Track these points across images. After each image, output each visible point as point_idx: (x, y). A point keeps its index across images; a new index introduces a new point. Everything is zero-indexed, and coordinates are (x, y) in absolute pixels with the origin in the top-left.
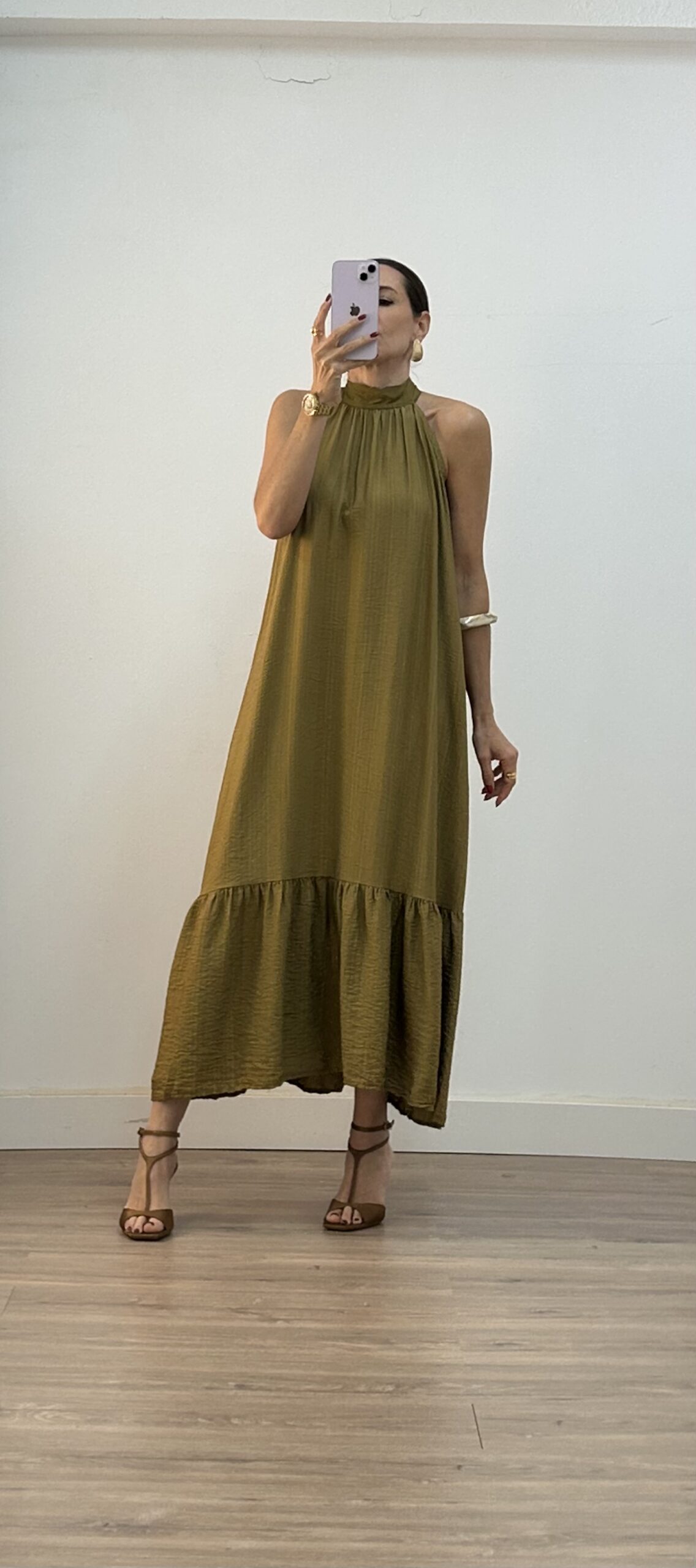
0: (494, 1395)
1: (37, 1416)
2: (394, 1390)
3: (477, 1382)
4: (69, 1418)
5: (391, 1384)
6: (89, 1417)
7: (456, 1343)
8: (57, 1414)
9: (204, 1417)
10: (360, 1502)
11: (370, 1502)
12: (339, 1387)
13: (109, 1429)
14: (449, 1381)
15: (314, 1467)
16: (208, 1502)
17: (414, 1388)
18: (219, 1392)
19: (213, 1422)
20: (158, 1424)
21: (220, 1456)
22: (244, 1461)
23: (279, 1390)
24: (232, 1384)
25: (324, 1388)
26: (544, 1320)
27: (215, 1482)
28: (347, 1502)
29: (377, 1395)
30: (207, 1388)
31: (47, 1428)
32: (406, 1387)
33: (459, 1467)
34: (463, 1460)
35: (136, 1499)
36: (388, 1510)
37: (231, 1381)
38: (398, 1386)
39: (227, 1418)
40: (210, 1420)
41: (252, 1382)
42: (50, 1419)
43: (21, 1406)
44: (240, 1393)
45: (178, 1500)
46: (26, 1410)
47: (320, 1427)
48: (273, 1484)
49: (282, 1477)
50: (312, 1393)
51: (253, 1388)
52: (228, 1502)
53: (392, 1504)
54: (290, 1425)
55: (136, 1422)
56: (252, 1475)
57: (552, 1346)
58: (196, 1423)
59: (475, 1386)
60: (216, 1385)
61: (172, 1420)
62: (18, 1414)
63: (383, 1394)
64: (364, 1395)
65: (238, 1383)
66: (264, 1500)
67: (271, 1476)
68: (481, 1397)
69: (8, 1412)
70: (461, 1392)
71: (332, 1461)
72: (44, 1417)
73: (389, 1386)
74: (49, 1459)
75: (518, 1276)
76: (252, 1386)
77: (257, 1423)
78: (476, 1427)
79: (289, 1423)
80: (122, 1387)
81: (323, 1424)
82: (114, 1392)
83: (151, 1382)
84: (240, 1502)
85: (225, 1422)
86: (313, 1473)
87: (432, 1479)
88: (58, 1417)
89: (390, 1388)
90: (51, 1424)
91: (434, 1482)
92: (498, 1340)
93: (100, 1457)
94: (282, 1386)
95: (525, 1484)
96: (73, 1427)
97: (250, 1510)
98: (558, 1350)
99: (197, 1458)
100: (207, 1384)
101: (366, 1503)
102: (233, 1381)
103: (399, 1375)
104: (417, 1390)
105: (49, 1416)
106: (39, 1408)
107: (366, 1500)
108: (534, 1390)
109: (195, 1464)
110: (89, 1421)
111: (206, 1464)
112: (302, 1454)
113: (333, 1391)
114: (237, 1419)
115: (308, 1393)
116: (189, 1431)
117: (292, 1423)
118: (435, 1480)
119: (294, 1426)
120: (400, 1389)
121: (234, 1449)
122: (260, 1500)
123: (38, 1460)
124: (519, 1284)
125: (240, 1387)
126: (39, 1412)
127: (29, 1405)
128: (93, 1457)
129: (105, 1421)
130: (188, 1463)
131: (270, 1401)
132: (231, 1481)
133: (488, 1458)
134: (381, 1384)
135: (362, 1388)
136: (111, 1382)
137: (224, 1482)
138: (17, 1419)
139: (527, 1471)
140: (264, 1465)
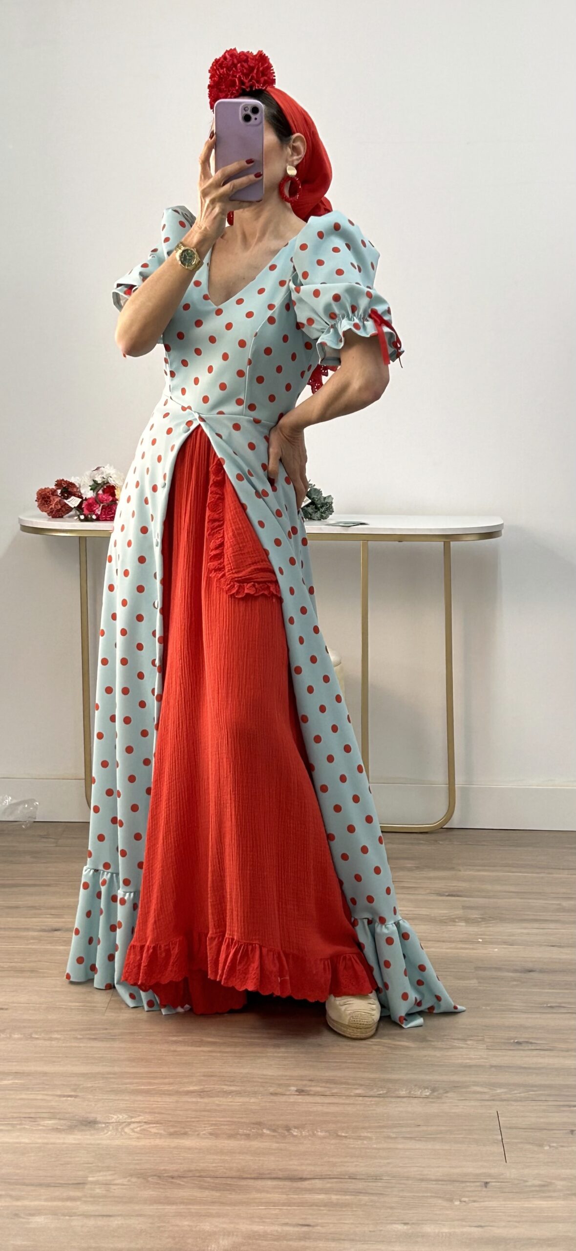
0: (516, 1101)
1: (127, 1130)
2: (431, 1094)
3: (500, 1085)
4: (154, 1130)
5: (426, 1088)
6: (172, 1130)
7: (483, 1040)
8: (146, 1126)
9: (268, 1129)
10: (400, 1227)
11: (409, 1227)
12: (385, 1092)
13: (187, 1142)
14: (476, 1084)
15: (360, 1185)
16: (269, 1229)
17: (447, 1092)
18: (284, 1098)
19: (275, 1134)
20: (231, 1136)
21: (280, 1174)
22: (302, 1179)
23: (333, 1095)
24: (293, 1088)
25: (371, 1093)
26: (555, 1016)
27: (275, 1204)
28: (389, 1227)
29: (416, 1101)
30: (272, 1094)
31: (134, 1143)
32: (441, 1091)
33: (486, 1183)
34: (490, 1175)
35: (206, 1226)
36: (424, 1236)
37: (294, 1086)
38: (434, 1090)
39: (288, 1129)
40: (274, 1131)
41: (310, 1086)
42: (137, 1132)
43: (115, 1118)
44: (300, 1099)
45: (245, 1227)
46: (119, 1123)
47: (366, 1138)
48: (325, 1206)
49: (334, 1198)
50: (361, 1098)
51: (312, 1093)
52: (287, 1229)
53: (429, 1229)
54: (341, 1136)
55: (211, 1134)
56: (308, 1197)
57: (563, 1046)
58: (262, 1135)
59: (499, 1091)
60: (279, 1090)
61: (241, 1131)
62: (111, 1128)
63: (421, 1100)
64: (405, 1100)
65: (299, 1088)
66: (317, 1225)
67: (322, 1197)
68: (504, 1103)
69: (104, 1125)
70: (487, 1097)
71: (377, 1178)
72: (133, 1130)
73: (427, 1090)
74: (134, 1180)
75: (530, 966)
76: (310, 1090)
77: (314, 1134)
78: (500, 1137)
79: (339, 1134)
80: (201, 1093)
81: (369, 1135)
82: (194, 1100)
83: (226, 1088)
84: (296, 1229)
85: (287, 1133)
86: (359, 1192)
87: (463, 1199)
88: (144, 1130)
89: (427, 1093)
90: (138, 1138)
91: (465, 1202)
92: (516, 1038)
93: (180, 1177)
94: (335, 1091)
95: (544, 1204)
96: (158, 1142)
97: (305, 1237)
98: (568, 1050)
99: (260, 1177)
100: (272, 1090)
101: (405, 1227)
102: (294, 1085)
103: (436, 1077)
104: (449, 1095)
105: (139, 1129)
106: (129, 1121)
107: (405, 1224)
108: (549, 1095)
109: (259, 1183)
110: (172, 1135)
111: (270, 1183)
112: (352, 1169)
113: (379, 1096)
114: (296, 1130)
115: (357, 1098)
116: (255, 1144)
117: (343, 1134)
118: (466, 1199)
119: (346, 1137)
120: (435, 1094)
121: (294, 1165)
122: (313, 1226)
123: (124, 1181)
124: (532, 974)
125: (300, 1092)
126: (129, 1124)
127: (122, 1117)
128: (173, 1177)
129: (185, 1134)
130: (251, 1183)
131: (325, 1109)
132: (289, 1204)
133: (512, 1173)
134: (420, 1088)
135: (403, 1093)
136: (191, 1088)
137: (284, 1204)
138: (110, 1133)
139: (544, 1189)
140: (318, 1183)
